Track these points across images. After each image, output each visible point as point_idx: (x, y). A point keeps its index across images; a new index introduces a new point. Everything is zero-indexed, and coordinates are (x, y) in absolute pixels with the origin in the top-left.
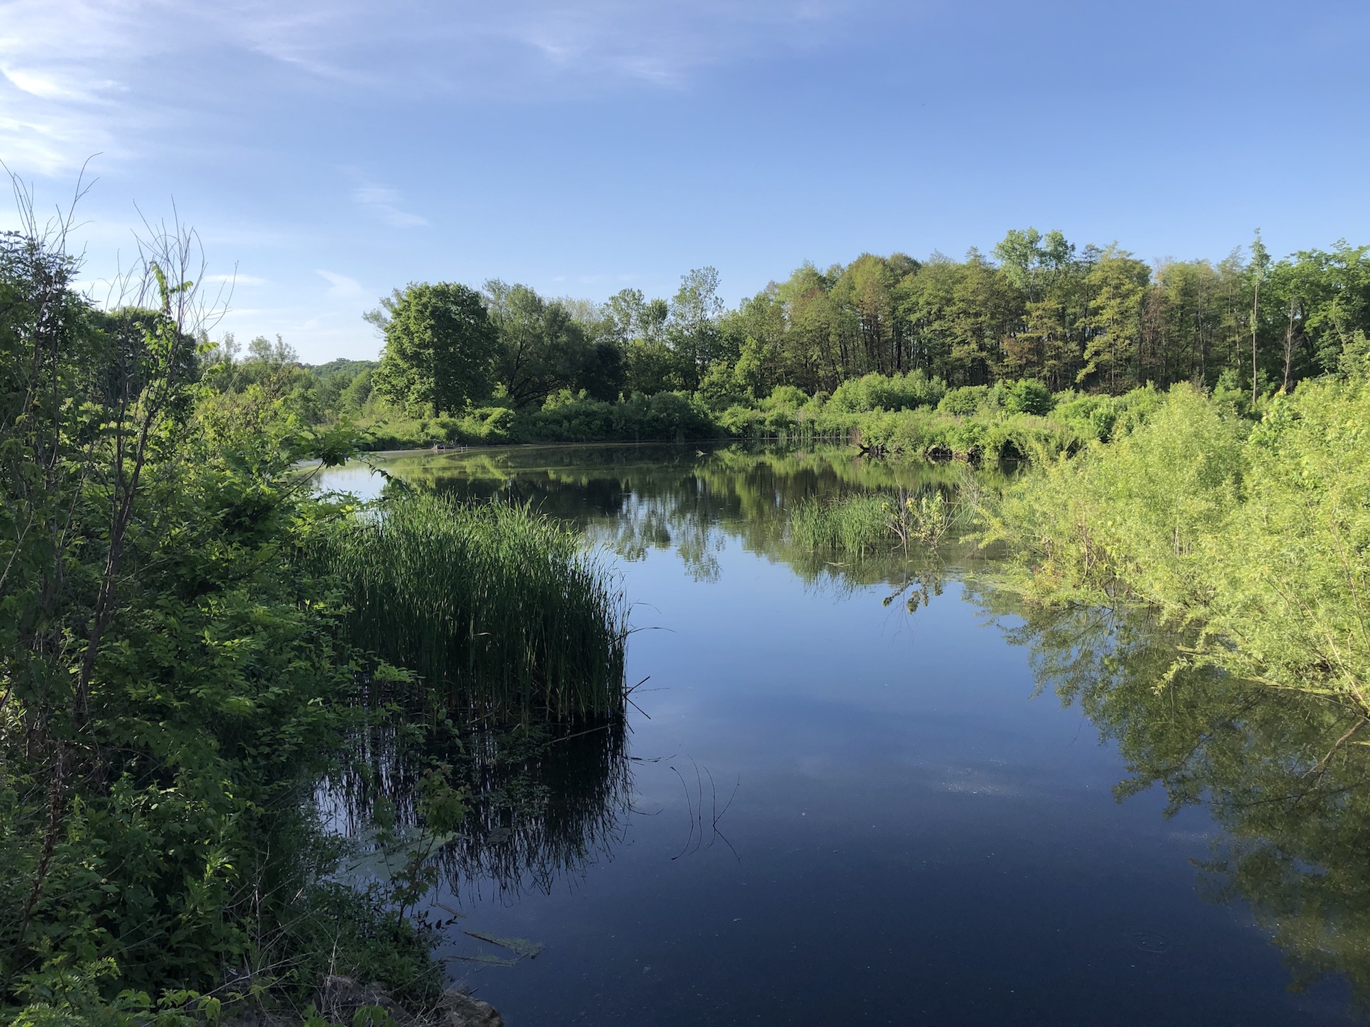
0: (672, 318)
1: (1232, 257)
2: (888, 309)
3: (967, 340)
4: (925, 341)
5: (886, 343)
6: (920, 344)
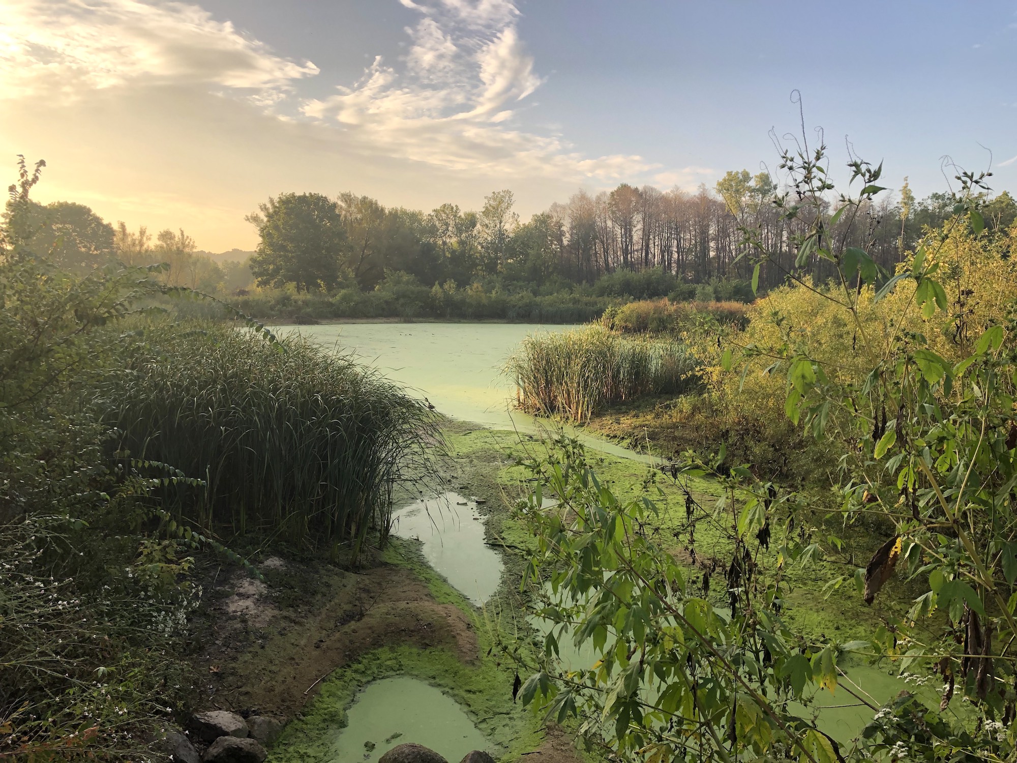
0: (480, 227)
2: (640, 226)
3: (696, 250)
4: (666, 250)
5: (637, 251)
6: (662, 252)
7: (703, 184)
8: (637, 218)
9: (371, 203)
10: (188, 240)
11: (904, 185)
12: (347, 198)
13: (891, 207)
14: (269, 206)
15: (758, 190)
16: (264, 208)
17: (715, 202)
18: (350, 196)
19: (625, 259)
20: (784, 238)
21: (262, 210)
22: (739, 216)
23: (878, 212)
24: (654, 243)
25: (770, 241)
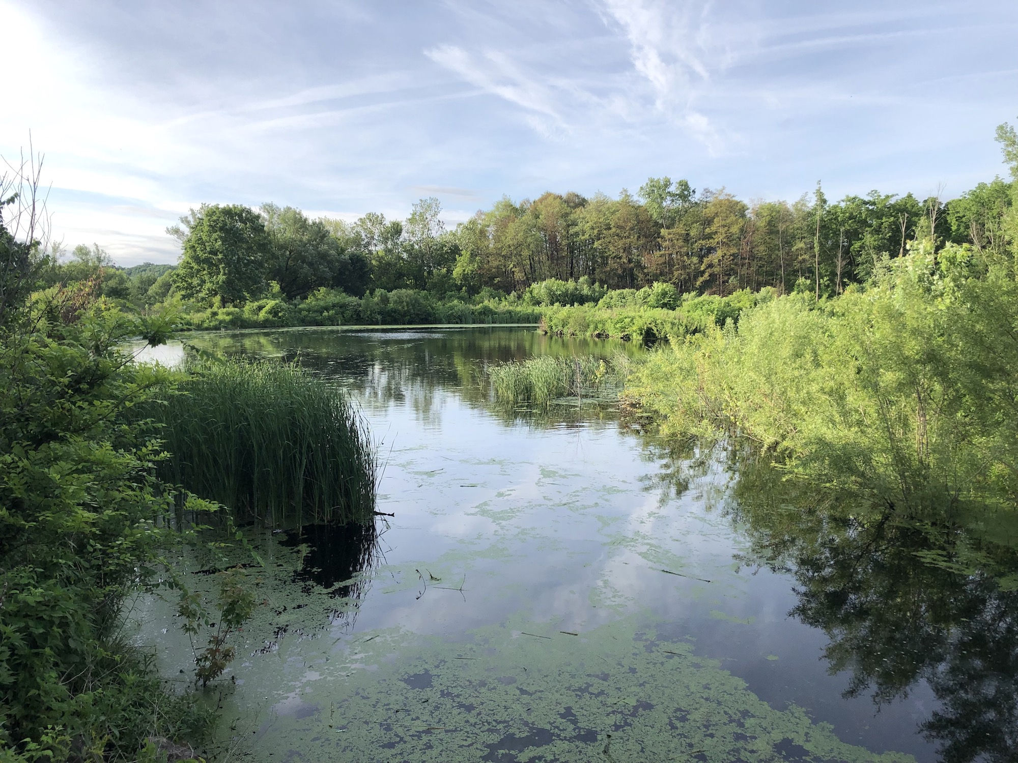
0: (406, 235)
1: (802, 200)
3: (619, 256)
4: (590, 256)
5: (563, 257)
6: (587, 258)
7: (626, 191)
9: (295, 212)
10: (104, 255)
11: (817, 187)
12: (269, 208)
13: (806, 209)
14: (191, 219)
15: (677, 195)
16: (185, 220)
17: (638, 207)
18: (272, 206)
21: (182, 222)
23: (793, 213)
24: (579, 249)
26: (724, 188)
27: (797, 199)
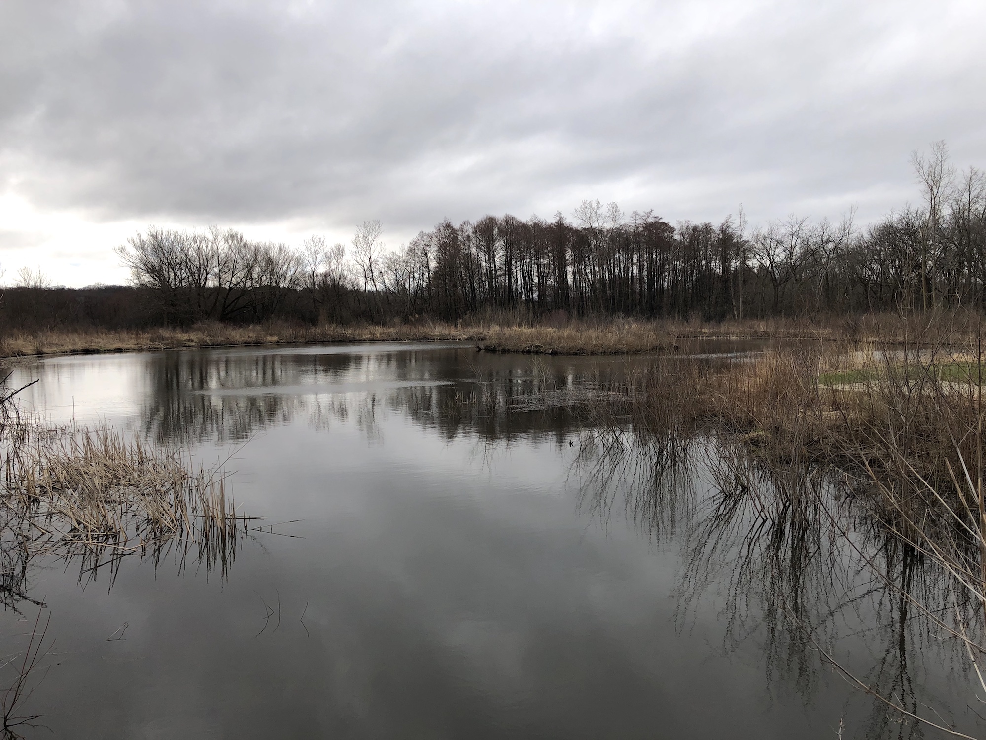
0: (349, 255)
1: (727, 222)
2: (502, 253)
3: (555, 275)
4: (527, 275)
5: (501, 276)
6: (524, 277)
7: (560, 213)
8: (499, 244)
13: (730, 231)
15: (608, 217)
17: (570, 229)
19: (490, 283)
20: (635, 260)
21: (128, 241)
22: (593, 242)
23: (719, 235)
24: (516, 268)
25: (621, 266)
26: (652, 211)
27: (722, 221)
